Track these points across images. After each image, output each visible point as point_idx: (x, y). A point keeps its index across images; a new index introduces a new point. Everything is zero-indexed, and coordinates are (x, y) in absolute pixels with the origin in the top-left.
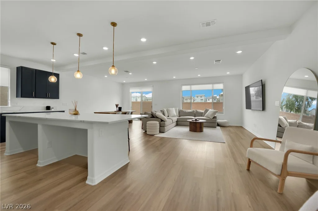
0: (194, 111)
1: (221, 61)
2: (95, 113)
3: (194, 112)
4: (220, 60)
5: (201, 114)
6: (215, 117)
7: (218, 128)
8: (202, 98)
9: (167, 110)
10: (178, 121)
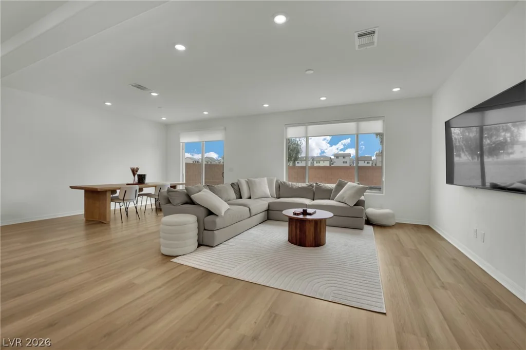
0: (311, 186)
1: (376, 34)
2: (72, 187)
3: (313, 187)
4: (373, 33)
5: (328, 194)
6: (360, 203)
7: (369, 229)
8: (344, 160)
9: (248, 183)
10: (270, 209)
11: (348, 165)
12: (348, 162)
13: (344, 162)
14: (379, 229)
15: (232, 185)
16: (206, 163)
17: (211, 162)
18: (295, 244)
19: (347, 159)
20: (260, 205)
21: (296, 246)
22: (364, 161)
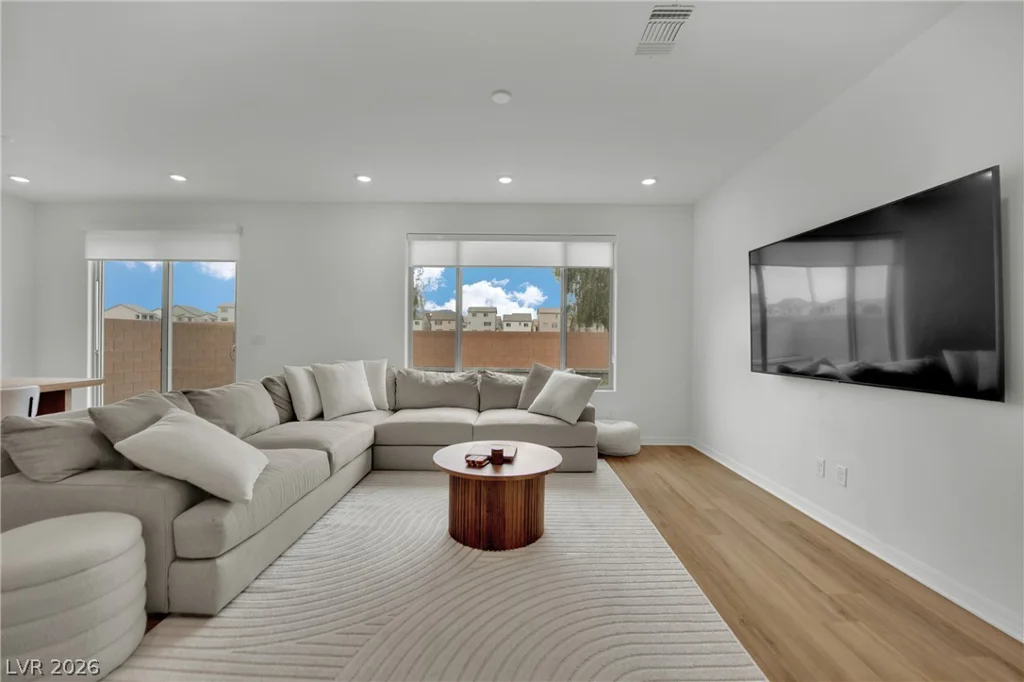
0: (472, 379)
3: (476, 381)
6: (586, 416)
9: (313, 377)
10: (379, 441)
11: (492, 328)
12: (493, 325)
13: (485, 324)
14: (620, 465)
15: (268, 384)
16: (175, 320)
17: (190, 319)
18: (474, 546)
19: (490, 318)
20: (351, 437)
21: (476, 552)
22: (520, 322)
